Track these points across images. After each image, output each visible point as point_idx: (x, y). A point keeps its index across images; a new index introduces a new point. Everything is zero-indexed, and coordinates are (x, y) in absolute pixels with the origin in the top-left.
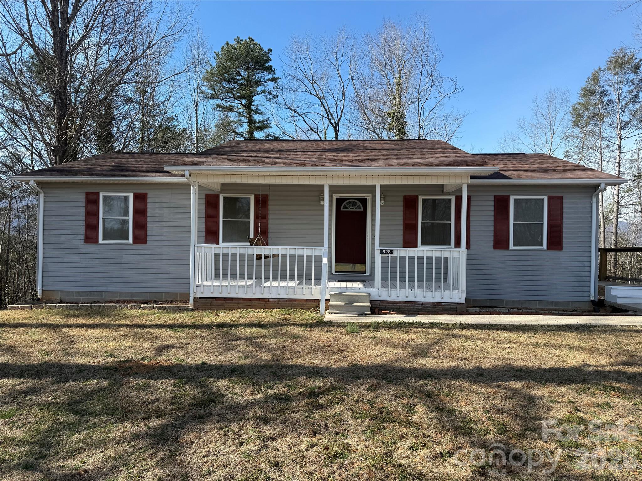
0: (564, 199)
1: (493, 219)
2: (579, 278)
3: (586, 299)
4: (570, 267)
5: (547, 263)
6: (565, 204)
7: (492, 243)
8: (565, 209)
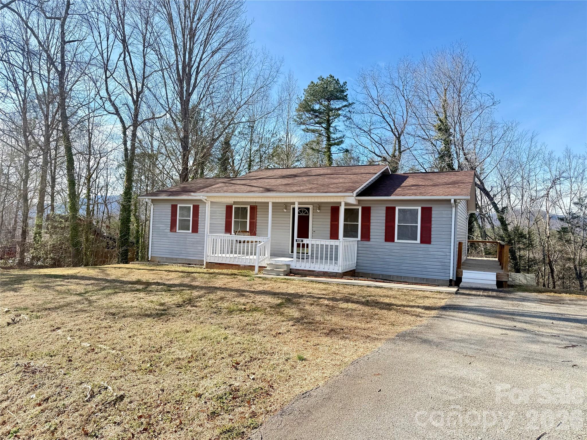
0: (433, 209)
1: (384, 222)
2: (443, 263)
3: (448, 279)
4: (436, 256)
5: (420, 252)
6: (433, 212)
7: (384, 237)
8: (433, 216)
